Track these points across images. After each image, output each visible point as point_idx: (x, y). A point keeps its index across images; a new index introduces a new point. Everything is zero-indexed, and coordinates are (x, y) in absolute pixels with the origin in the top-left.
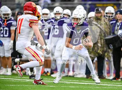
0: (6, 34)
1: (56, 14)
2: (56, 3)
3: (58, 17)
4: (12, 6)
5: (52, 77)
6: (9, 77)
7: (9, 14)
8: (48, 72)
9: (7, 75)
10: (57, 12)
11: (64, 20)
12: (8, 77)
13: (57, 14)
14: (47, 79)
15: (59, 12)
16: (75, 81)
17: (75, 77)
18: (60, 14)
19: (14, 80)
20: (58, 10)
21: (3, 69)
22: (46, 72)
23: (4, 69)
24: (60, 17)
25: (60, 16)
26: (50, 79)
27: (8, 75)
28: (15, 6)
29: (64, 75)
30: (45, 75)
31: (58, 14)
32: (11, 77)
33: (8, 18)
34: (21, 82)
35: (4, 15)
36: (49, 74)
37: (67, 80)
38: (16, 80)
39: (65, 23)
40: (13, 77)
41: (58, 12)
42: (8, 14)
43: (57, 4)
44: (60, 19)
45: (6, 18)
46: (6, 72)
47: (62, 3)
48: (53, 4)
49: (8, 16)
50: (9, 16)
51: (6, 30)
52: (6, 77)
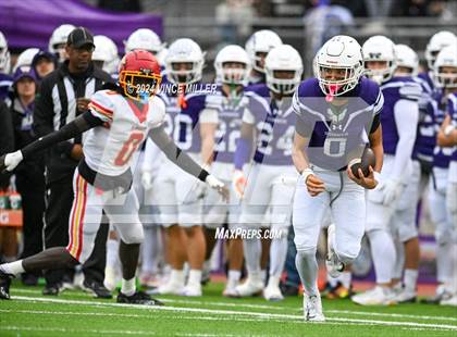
0: (182, 139)
1: (369, 66)
2: (370, 22)
3: (378, 74)
4: (204, 34)
5: (357, 304)
6: (194, 302)
7: (192, 63)
8: (339, 285)
9: (184, 297)
10: (371, 56)
11: (398, 88)
12: (188, 302)
13: (373, 63)
14: (335, 311)
15: (382, 58)
16: (442, 318)
17: (443, 303)
18: (382, 63)
19: (214, 316)
20: (375, 51)
21: (169, 273)
22: (334, 284)
23: (174, 273)
24: (386, 76)
25: (383, 71)
26: (346, 312)
27: (188, 294)
28: (217, 33)
29: (401, 298)
30: (331, 296)
31: (377, 65)
32: (199, 303)
33: (189, 77)
34: (237, 322)
35: (174, 69)
36: (343, 294)
37: (412, 316)
38: (220, 315)
39: (404, 97)
40: (206, 303)
41: (375, 59)
42: (189, 65)
43: (375, 26)
44: (383, 84)
45: (182, 79)
46: (183, 284)
47: (395, 21)
48: (358, 27)
49: (188, 72)
50: (193, 71)
51: (183, 125)
52: (181, 302)
